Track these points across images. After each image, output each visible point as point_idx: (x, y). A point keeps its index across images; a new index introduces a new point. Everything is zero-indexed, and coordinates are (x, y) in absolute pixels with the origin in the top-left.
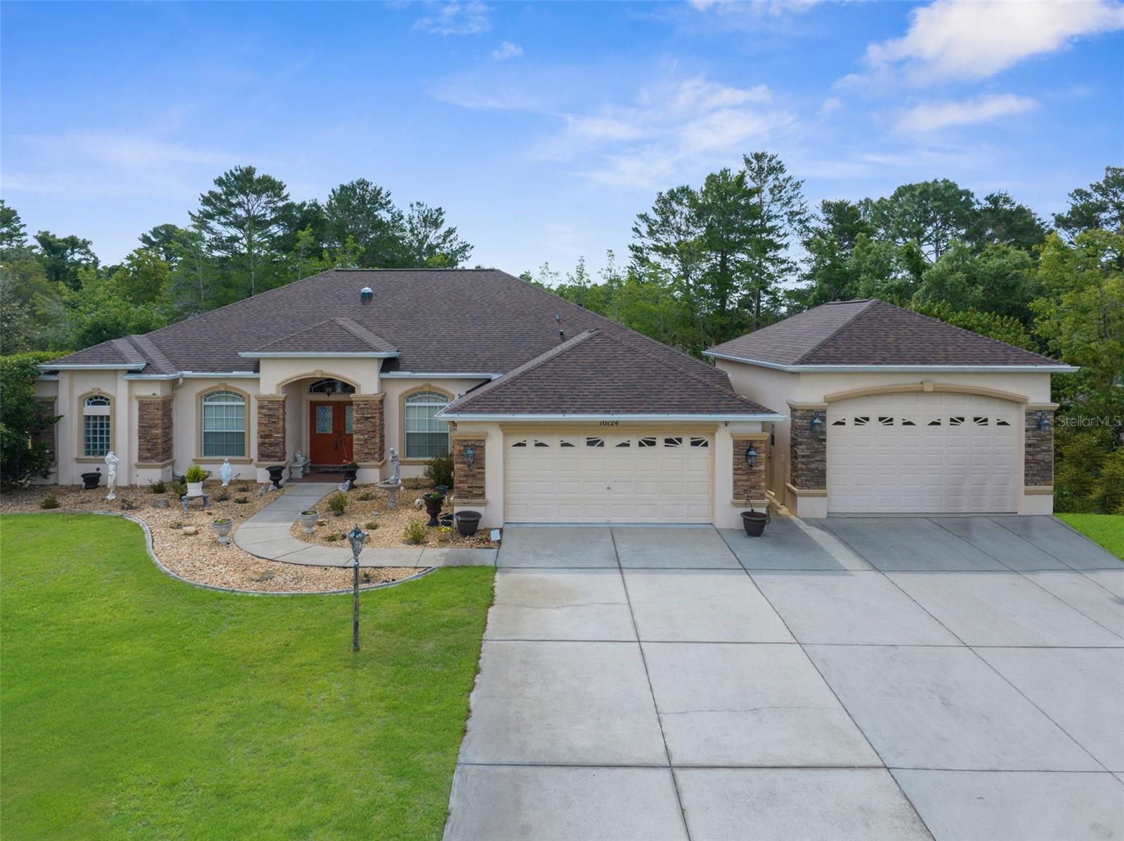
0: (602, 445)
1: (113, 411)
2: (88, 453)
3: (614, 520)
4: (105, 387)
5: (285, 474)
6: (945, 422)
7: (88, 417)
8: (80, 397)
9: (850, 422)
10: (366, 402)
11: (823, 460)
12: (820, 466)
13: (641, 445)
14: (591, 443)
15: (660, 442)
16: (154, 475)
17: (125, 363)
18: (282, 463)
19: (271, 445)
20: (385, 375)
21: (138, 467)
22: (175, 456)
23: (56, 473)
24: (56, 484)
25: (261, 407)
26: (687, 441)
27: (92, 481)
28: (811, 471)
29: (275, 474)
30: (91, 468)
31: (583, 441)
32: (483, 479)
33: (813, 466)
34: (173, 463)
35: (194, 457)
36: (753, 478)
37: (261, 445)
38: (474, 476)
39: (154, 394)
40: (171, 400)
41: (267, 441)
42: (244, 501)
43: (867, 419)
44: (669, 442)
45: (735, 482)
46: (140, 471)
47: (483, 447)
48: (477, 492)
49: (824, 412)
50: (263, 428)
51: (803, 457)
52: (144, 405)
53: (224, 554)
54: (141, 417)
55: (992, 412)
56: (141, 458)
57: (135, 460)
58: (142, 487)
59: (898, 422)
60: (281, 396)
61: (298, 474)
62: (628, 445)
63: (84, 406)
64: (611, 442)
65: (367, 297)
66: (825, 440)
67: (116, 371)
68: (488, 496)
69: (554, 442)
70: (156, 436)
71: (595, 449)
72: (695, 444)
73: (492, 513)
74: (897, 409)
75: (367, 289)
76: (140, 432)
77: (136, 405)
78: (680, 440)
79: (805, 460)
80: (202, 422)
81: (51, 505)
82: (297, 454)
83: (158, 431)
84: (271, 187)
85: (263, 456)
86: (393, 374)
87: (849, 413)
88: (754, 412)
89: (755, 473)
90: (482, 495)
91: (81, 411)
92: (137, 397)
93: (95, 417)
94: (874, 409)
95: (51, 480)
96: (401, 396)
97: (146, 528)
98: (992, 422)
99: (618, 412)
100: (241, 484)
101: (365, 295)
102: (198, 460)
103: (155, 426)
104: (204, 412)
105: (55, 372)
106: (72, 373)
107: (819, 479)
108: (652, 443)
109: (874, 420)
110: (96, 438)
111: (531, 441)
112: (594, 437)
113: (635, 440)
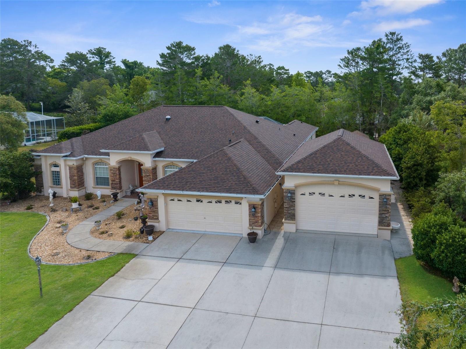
0: (202, 202)
1: (60, 169)
2: (54, 184)
3: (207, 230)
4: (57, 161)
5: (120, 196)
6: (347, 196)
7: (53, 172)
8: (50, 164)
9: (307, 194)
10: (147, 170)
11: (294, 210)
12: (293, 212)
13: (216, 202)
14: (198, 201)
15: (223, 202)
16: (75, 194)
17: (63, 153)
18: (118, 191)
19: (115, 184)
20: (154, 159)
21: (70, 190)
22: (86, 185)
23: (43, 191)
24: (44, 195)
25: (111, 170)
26: (233, 202)
28: (289, 213)
29: (115, 195)
31: (195, 200)
32: (158, 213)
33: (290, 212)
34: (85, 188)
35: (93, 186)
36: (256, 219)
37: (112, 184)
38: (154, 212)
39: (73, 164)
40: (82, 166)
41: (114, 182)
42: (97, 208)
43: (314, 193)
44: (227, 202)
45: (250, 220)
46: (71, 192)
47: (157, 202)
49: (294, 191)
50: (112, 178)
51: (286, 208)
52: (71, 168)
54: (70, 173)
55: (367, 193)
56: (71, 187)
57: (69, 188)
59: (327, 195)
60: (117, 166)
61: (129, 194)
62: (211, 202)
63: (51, 167)
64: (205, 201)
66: (295, 202)
67: (59, 156)
68: (160, 219)
69: (184, 200)
70: (75, 179)
71: (199, 203)
72: (236, 203)
73: (161, 225)
74: (326, 190)
75: (168, 117)
76: (70, 177)
77: (68, 168)
78: (231, 201)
79: (287, 209)
80: (95, 173)
81: (30, 208)
83: (78, 178)
84: (189, 49)
85: (113, 188)
87: (307, 191)
89: (256, 217)
90: (158, 219)
91: (50, 169)
92: (68, 165)
93: (55, 172)
94: (317, 190)
95: (42, 194)
96: (163, 166)
97: (48, 223)
98: (367, 197)
99: (203, 191)
100: (104, 198)
101: (167, 119)
102: (94, 188)
103: (75, 176)
104: (95, 169)
105: (39, 156)
106: (46, 156)
107: (292, 217)
108: (220, 202)
109: (317, 194)
110: (56, 179)
111: (176, 199)
112: (199, 198)
113: (214, 201)
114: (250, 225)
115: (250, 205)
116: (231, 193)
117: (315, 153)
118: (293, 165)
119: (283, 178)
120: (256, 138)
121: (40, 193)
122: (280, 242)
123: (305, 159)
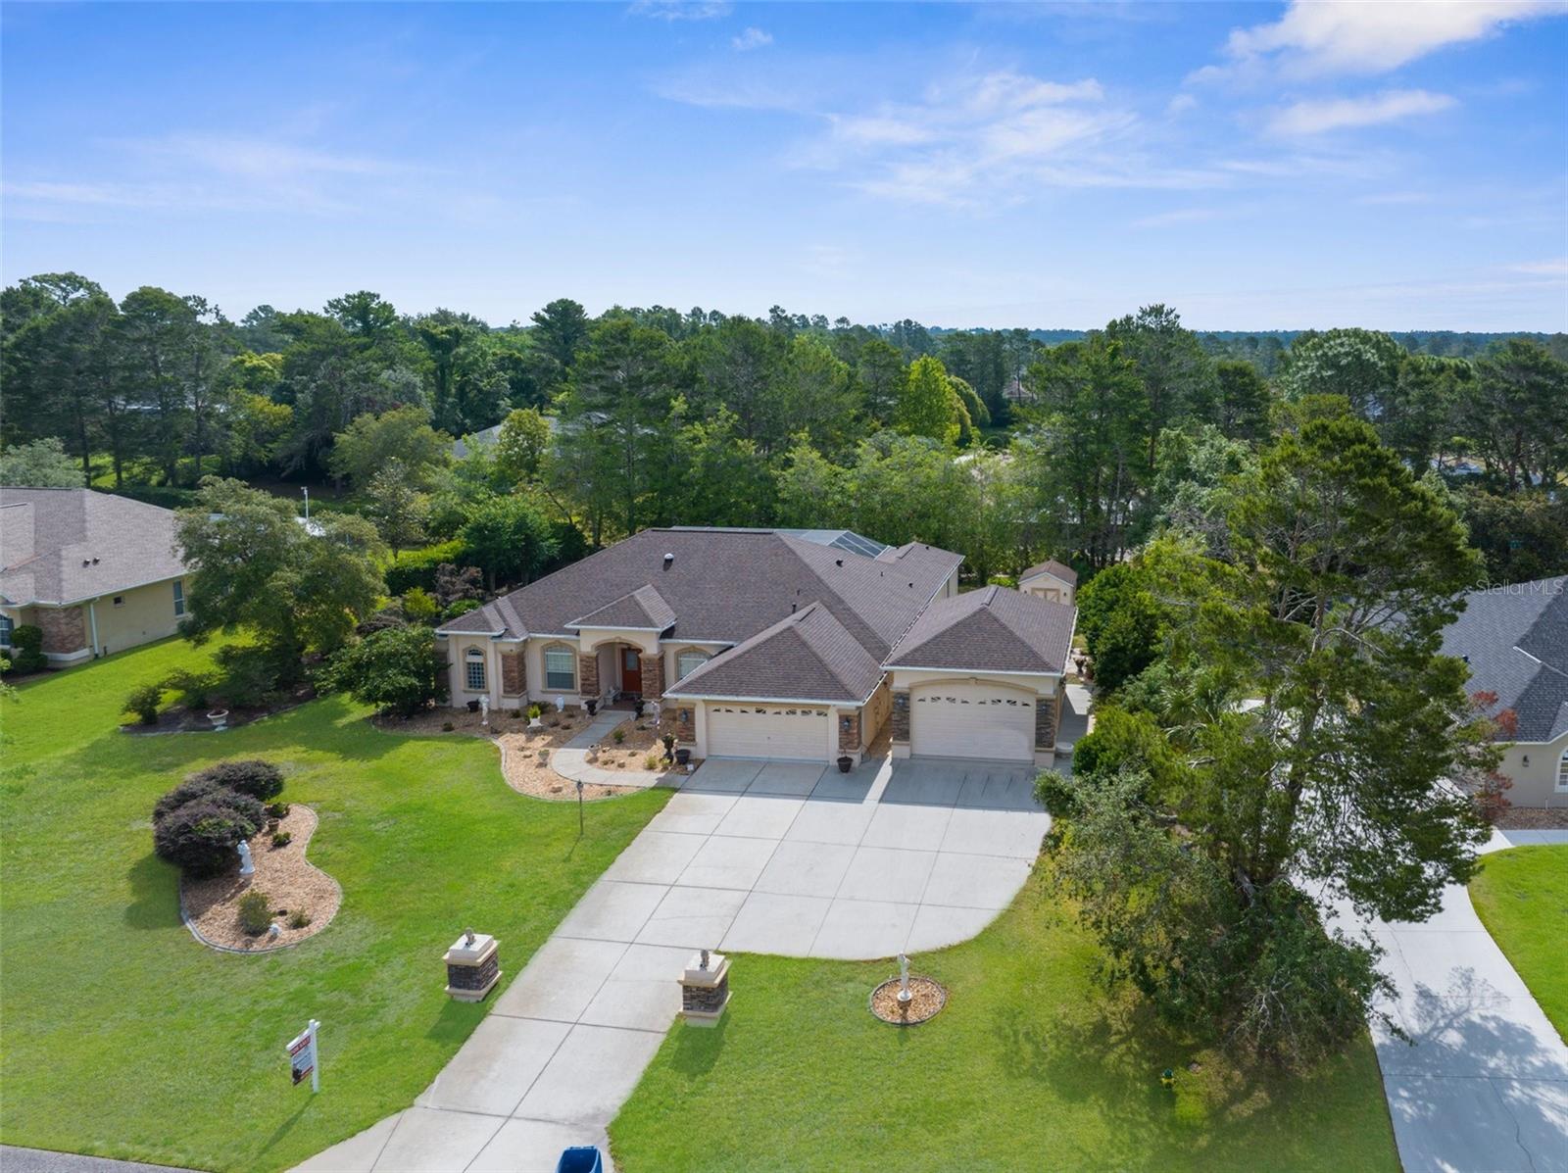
0: (765, 712)
1: (486, 659)
2: (470, 687)
3: (773, 756)
4: (480, 645)
5: (598, 706)
6: (989, 702)
7: (470, 663)
8: (464, 651)
9: (928, 700)
10: (650, 660)
11: (908, 724)
12: (906, 727)
13: (788, 713)
14: (758, 711)
15: (799, 711)
16: (513, 703)
17: (491, 631)
18: (596, 698)
19: (590, 685)
20: (662, 641)
21: (504, 698)
22: (528, 688)
23: (451, 699)
24: (451, 707)
25: (581, 660)
26: (814, 712)
27: (474, 707)
28: (901, 730)
29: (591, 705)
30: (472, 698)
31: (754, 709)
32: (694, 730)
33: (901, 727)
34: (527, 694)
35: (542, 688)
36: (850, 737)
37: (583, 685)
38: (689, 728)
39: (512, 650)
40: (523, 653)
41: (586, 682)
42: (567, 728)
43: (939, 698)
44: (804, 713)
45: (840, 738)
46: (505, 700)
47: (693, 713)
48: (690, 737)
49: (908, 694)
50: (583, 674)
51: (896, 721)
52: (505, 658)
53: (542, 772)
54: (504, 665)
55: (1020, 698)
56: (505, 691)
57: (502, 692)
58: (506, 711)
59: (958, 701)
60: (594, 654)
61: (610, 702)
63: (467, 656)
64: (770, 711)
65: (669, 562)
66: (909, 712)
67: (486, 636)
68: (697, 740)
69: (737, 709)
70: (513, 678)
71: (760, 714)
72: (819, 714)
73: (699, 750)
74: (958, 692)
75: (669, 556)
76: (503, 674)
77: (501, 657)
78: (811, 711)
79: (897, 723)
80: (545, 666)
81: (448, 728)
82: (608, 689)
83: (516, 674)
85: (585, 692)
86: (667, 641)
87: (928, 693)
88: (848, 700)
89: (850, 734)
90: (694, 740)
91: (464, 659)
92: (501, 653)
93: (474, 663)
94: (943, 692)
95: (447, 704)
96: (675, 653)
97: (503, 751)
98: (1019, 703)
99: (769, 696)
100: (571, 711)
101: (666, 560)
102: (543, 692)
103: (513, 671)
104: (545, 659)
105: (446, 636)
106: (457, 636)
107: (904, 735)
108: (794, 713)
109: (943, 699)
110: (476, 676)
111: (723, 708)
112: (760, 708)
113: (784, 711)
114: (841, 747)
115: (840, 717)
116: (812, 698)
117: (942, 634)
118: (907, 655)
119: (890, 674)
120: (841, 601)
121: (445, 702)
122: (886, 771)
123: (926, 644)
